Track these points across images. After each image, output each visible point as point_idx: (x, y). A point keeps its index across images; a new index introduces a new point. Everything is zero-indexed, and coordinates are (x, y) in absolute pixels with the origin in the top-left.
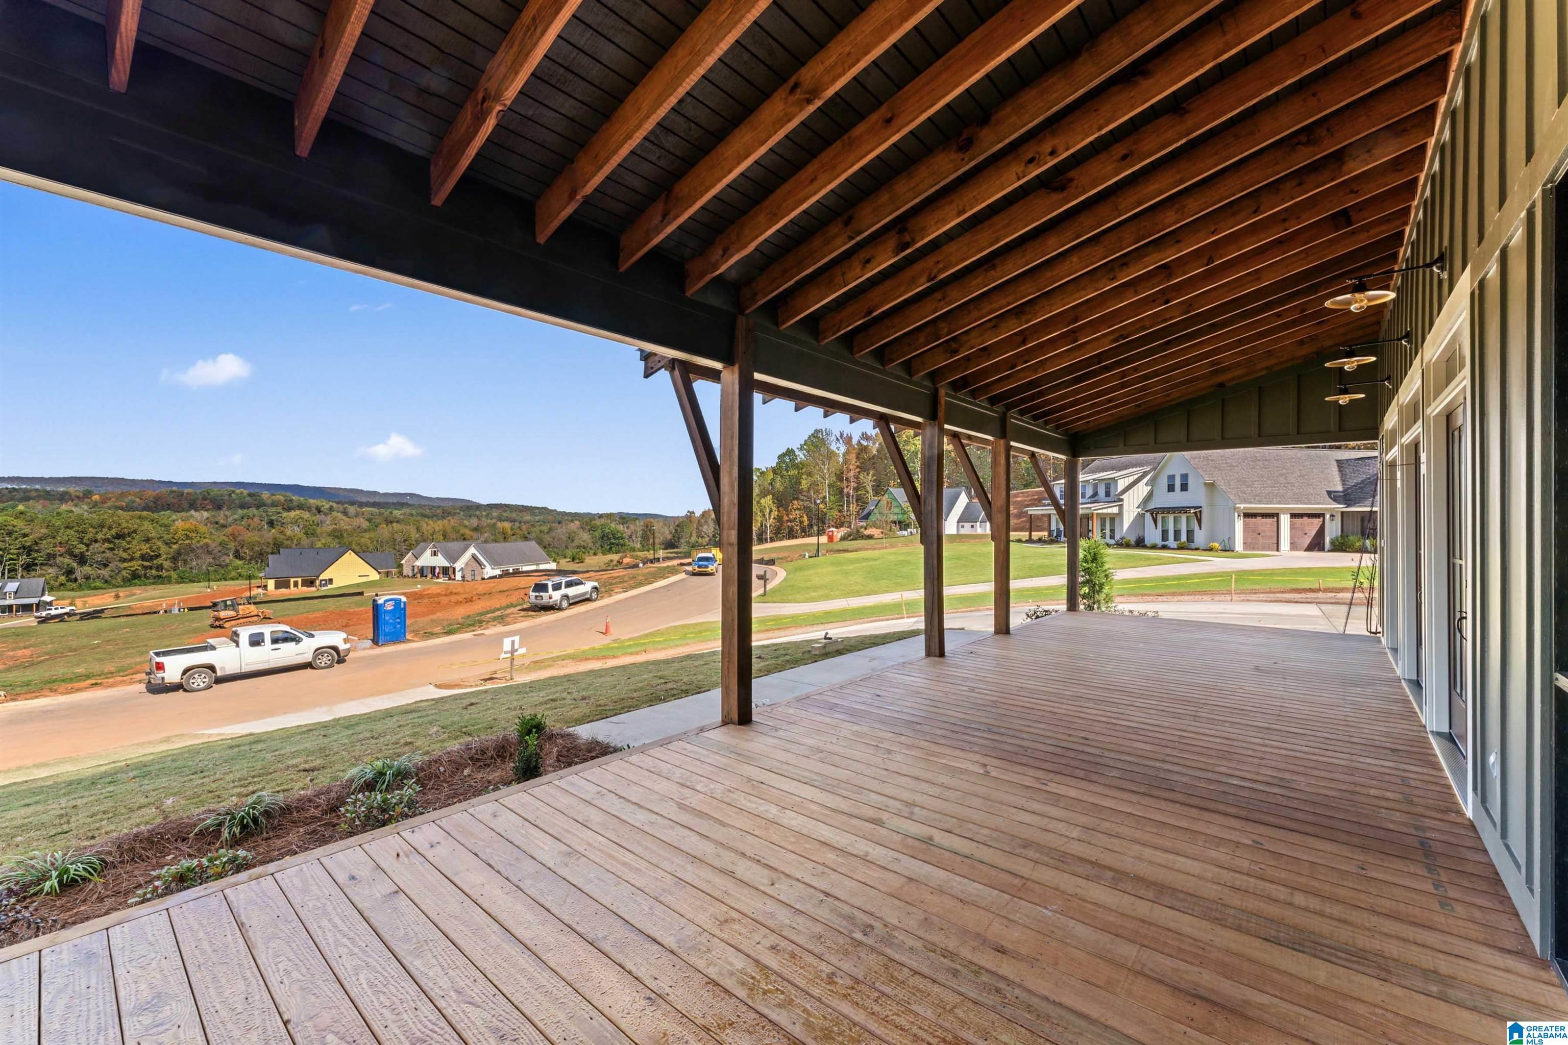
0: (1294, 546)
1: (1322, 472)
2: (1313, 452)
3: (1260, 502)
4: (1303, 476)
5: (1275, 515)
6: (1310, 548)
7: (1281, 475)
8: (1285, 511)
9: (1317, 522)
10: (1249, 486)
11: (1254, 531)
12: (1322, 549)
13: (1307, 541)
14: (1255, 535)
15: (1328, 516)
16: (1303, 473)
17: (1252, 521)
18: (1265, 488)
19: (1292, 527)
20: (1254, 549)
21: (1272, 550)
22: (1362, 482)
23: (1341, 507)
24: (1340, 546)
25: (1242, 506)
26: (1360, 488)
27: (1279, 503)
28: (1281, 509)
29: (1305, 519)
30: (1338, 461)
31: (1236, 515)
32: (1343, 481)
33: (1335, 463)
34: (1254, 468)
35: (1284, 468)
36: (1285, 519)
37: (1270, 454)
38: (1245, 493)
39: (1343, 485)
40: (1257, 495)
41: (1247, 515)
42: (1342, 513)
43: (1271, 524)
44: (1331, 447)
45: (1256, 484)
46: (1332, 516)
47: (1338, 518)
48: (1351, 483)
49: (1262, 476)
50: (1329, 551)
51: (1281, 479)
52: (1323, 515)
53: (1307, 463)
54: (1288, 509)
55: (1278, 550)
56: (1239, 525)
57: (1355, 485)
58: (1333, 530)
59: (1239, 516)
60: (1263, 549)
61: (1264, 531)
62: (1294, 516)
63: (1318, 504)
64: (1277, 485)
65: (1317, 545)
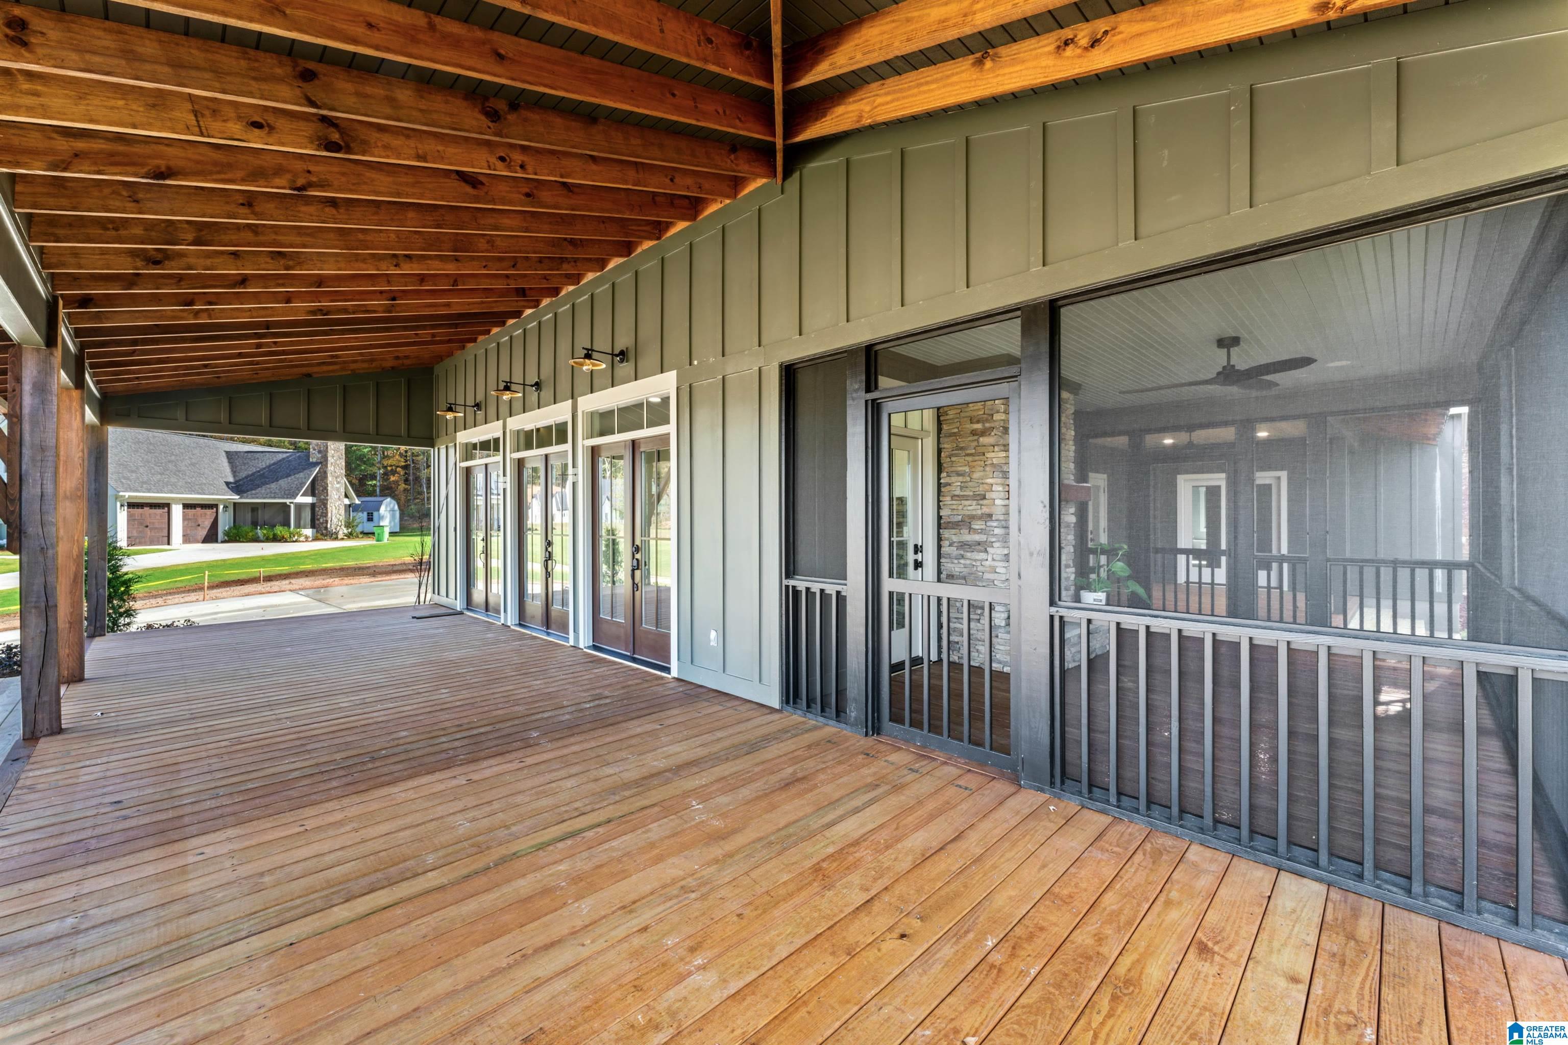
0: (187, 539)
1: (213, 462)
2: (202, 441)
3: (149, 491)
4: (193, 464)
5: (166, 506)
6: (205, 541)
7: (169, 462)
8: (177, 501)
9: (210, 513)
10: (132, 472)
11: (141, 524)
12: (216, 541)
13: (203, 533)
14: (142, 528)
15: (221, 507)
16: (193, 461)
17: (137, 511)
18: (153, 474)
19: (185, 518)
20: (140, 544)
21: (162, 544)
22: (253, 474)
23: (235, 498)
24: (234, 537)
25: (127, 494)
26: (250, 480)
27: (172, 492)
28: (173, 499)
29: (198, 509)
30: (227, 452)
31: (118, 504)
32: (234, 473)
33: (224, 454)
34: (137, 451)
35: (172, 454)
36: (177, 511)
37: (154, 437)
38: (127, 479)
39: (234, 476)
40: (143, 483)
41: (131, 505)
42: (235, 504)
43: (161, 515)
44: (215, 438)
45: (141, 470)
46: (225, 507)
47: (231, 509)
48: (243, 475)
49: (148, 462)
50: (222, 542)
51: (170, 466)
52: (216, 506)
53: (196, 451)
54: (181, 499)
55: (169, 544)
56: (122, 517)
57: (246, 477)
58: (225, 522)
59: (122, 506)
60: (151, 543)
61: (153, 523)
62: (186, 506)
63: (213, 494)
64: (167, 472)
65: (211, 537)
